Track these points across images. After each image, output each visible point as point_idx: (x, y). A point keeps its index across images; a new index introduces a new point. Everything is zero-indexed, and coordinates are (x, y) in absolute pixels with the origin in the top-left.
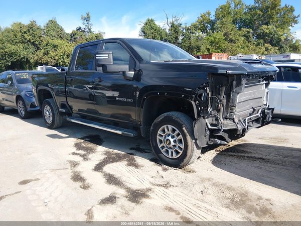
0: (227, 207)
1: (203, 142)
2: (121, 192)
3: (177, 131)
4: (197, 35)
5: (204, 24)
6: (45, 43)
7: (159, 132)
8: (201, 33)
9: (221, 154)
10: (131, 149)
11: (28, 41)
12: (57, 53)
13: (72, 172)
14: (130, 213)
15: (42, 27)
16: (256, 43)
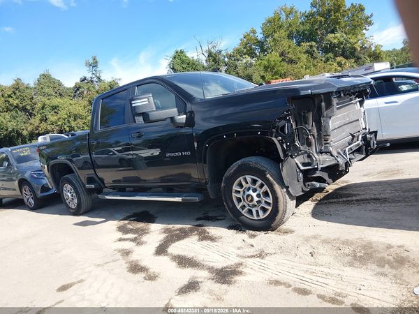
0: (351, 266)
1: (298, 189)
2: (202, 274)
3: (260, 182)
4: (244, 61)
5: (250, 47)
6: (39, 105)
7: (235, 188)
8: (249, 59)
9: (320, 203)
10: (198, 219)
11: (16, 107)
12: (59, 116)
13: (126, 263)
14: (224, 297)
15: (32, 85)
16: (324, 59)
